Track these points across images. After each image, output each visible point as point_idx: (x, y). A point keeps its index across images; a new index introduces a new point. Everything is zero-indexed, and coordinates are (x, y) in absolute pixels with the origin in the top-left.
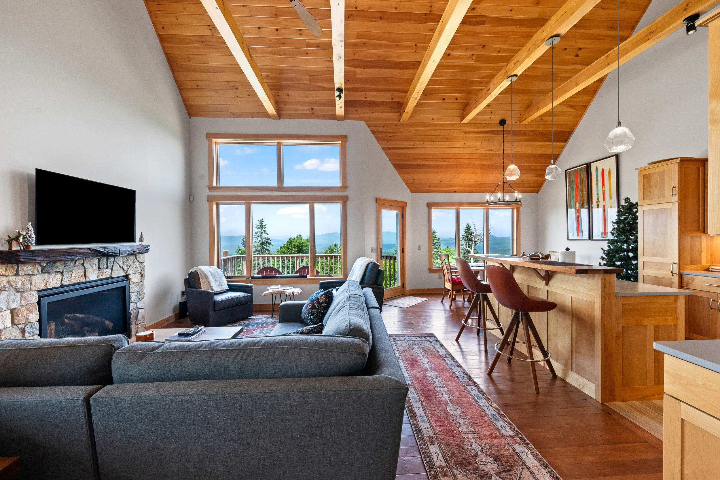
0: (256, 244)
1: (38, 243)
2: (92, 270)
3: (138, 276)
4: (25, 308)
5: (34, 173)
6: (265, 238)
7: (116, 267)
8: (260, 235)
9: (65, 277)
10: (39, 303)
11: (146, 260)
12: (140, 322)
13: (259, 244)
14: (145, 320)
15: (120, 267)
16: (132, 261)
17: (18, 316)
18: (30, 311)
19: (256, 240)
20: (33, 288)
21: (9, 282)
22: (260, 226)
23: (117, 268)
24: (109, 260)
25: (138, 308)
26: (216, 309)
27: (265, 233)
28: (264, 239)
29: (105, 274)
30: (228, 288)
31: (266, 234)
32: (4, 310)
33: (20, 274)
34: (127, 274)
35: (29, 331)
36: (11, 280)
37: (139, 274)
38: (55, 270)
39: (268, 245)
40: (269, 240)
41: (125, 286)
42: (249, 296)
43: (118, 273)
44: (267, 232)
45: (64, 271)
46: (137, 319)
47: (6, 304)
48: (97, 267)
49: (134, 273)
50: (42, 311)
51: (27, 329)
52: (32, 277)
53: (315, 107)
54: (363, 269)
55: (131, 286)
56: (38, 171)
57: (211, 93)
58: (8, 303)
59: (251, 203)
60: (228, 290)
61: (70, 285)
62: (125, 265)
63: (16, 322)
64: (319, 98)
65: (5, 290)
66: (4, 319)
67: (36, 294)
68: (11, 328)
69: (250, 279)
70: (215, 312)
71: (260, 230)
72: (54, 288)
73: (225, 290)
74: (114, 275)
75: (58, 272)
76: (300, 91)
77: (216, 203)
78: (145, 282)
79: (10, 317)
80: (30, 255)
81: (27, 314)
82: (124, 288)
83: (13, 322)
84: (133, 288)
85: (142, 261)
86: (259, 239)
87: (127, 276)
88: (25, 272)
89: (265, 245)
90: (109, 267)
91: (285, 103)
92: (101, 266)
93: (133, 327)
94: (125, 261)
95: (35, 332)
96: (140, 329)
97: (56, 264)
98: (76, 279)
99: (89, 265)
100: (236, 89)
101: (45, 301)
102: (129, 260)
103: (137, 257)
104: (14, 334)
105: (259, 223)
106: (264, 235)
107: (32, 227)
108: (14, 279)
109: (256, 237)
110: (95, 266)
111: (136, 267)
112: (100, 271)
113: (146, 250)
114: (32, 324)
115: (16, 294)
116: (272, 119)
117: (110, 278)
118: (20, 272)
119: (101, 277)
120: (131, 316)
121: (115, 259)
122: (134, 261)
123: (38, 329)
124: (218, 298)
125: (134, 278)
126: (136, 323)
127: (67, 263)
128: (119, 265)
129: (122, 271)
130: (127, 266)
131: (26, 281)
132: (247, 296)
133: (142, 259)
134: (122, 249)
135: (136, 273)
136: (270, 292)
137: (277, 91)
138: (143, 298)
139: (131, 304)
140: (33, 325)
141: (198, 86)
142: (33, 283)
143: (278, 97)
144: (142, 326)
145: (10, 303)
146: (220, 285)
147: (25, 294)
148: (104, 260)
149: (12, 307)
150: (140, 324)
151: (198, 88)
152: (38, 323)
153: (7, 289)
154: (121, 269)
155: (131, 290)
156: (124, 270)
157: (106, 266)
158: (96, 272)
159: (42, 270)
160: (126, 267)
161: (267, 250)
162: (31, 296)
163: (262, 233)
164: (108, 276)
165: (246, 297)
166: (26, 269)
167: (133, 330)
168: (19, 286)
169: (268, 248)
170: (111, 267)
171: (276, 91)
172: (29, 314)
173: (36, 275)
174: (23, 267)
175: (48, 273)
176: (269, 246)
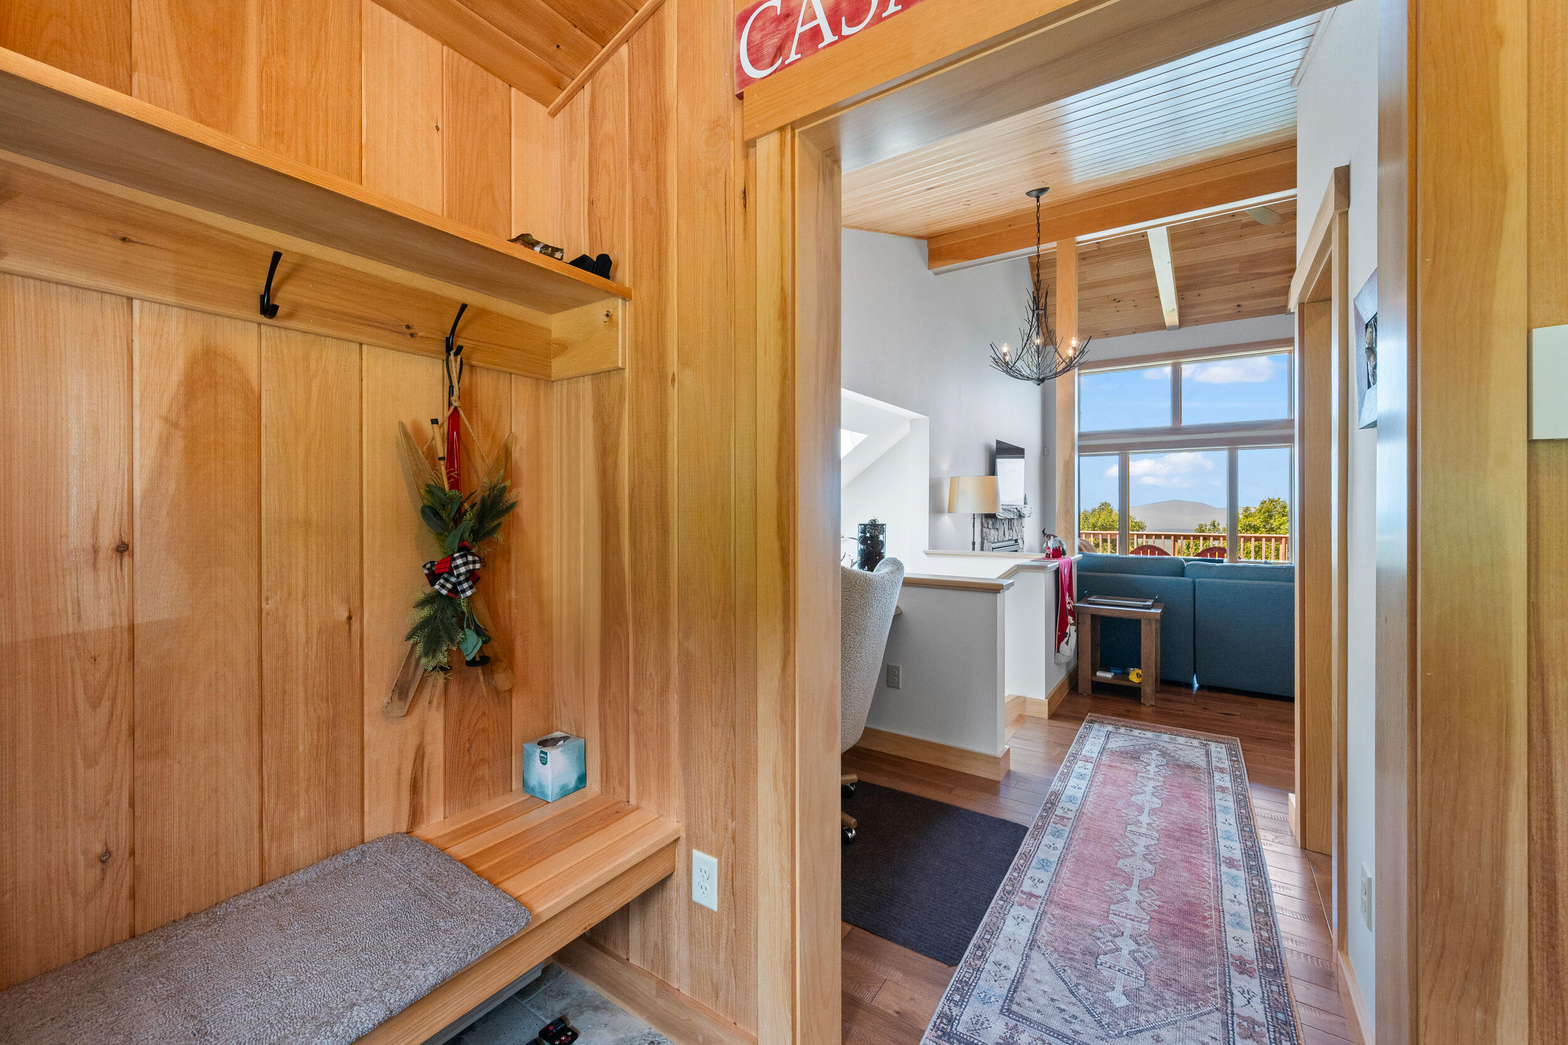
76: (1220, 286)
91: (1193, 306)
100: (1119, 302)
116: (1168, 331)
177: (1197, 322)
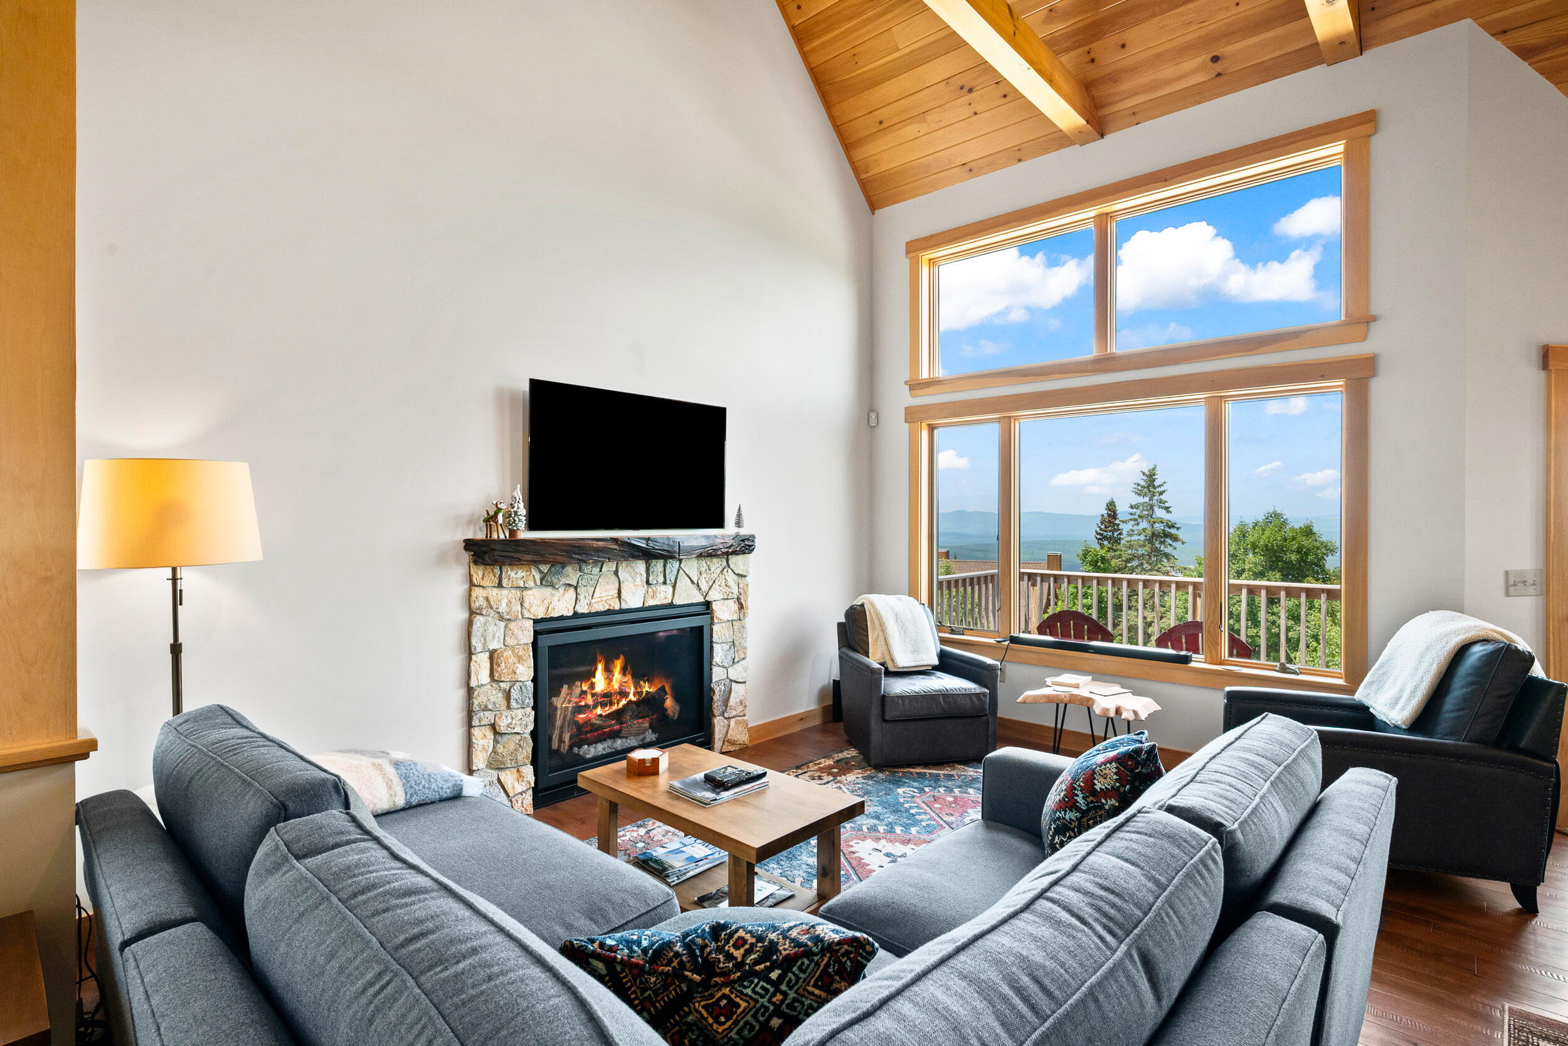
0: (1133, 538)
1: (532, 526)
2: (632, 585)
3: (734, 606)
4: (510, 652)
5: (526, 387)
6: (1162, 522)
7: (683, 582)
8: (1145, 512)
9: (581, 597)
10: (535, 644)
11: (750, 570)
12: (734, 713)
13: (1142, 537)
14: (747, 712)
15: (693, 582)
16: (719, 570)
17: (499, 666)
18: (520, 659)
19: (1135, 528)
20: (527, 615)
21: (487, 599)
22: (1148, 487)
23: (686, 585)
24: (668, 566)
25: (731, 680)
26: (887, 718)
27: (1160, 507)
28: (1156, 525)
29: (658, 595)
30: (936, 662)
31: (1165, 511)
32: (477, 651)
33: (504, 585)
34: (707, 599)
35: (517, 697)
36: (490, 595)
37: (735, 602)
38: (565, 580)
39: (1169, 541)
40: (1173, 527)
41: (703, 626)
42: (984, 694)
43: (687, 595)
44: (1167, 505)
45: (580, 584)
46: (726, 706)
47: (482, 639)
48: (645, 580)
49: (724, 599)
50: (540, 661)
51: (515, 694)
52: (525, 593)
53: (1226, 50)
54: (1435, 667)
55: (715, 628)
56: (534, 383)
57: (912, 130)
58: (485, 640)
59: (1016, 418)
60: (935, 668)
61: (590, 615)
62: (703, 580)
63: (496, 675)
64: (1240, 8)
65: (482, 614)
66: (478, 667)
67: (529, 625)
68: (489, 686)
69: (1007, 643)
70: (884, 724)
71: (1147, 499)
72: (562, 618)
73: (929, 665)
74: (678, 601)
75: (570, 585)
76: (1162, 13)
77: (929, 425)
78: (750, 621)
79: (488, 665)
80: (510, 550)
81: (514, 663)
82: (700, 629)
83: (492, 675)
84: (719, 633)
85: (740, 573)
86: (1144, 524)
87: (708, 604)
88: (513, 581)
89: (1161, 543)
90: (668, 582)
91: (1114, 78)
92: (651, 579)
93: (719, 721)
94: (703, 570)
95: (527, 701)
96: (733, 730)
97: (566, 569)
98: (602, 603)
99: (627, 574)
100: (970, 91)
101: (546, 641)
102: (713, 569)
103: (730, 562)
104: (492, 699)
105: (1145, 478)
106: (1159, 513)
107: (521, 497)
108: (495, 595)
109: (1135, 520)
110: (639, 578)
111: (726, 586)
112: (650, 590)
113: (745, 546)
114: (521, 684)
115: (498, 622)
116: (1077, 146)
117: (671, 606)
118: (505, 582)
119: (651, 602)
120: (715, 698)
121: (680, 564)
122: (723, 570)
123: (531, 696)
124: (899, 687)
125: (723, 611)
126: (726, 715)
127: (587, 569)
128: (690, 578)
129: (696, 592)
130: (707, 582)
131: (513, 600)
132: (977, 695)
133: (742, 567)
134: (685, 544)
135: (727, 599)
136: (1045, 696)
137: (1087, 48)
138: (744, 659)
139: (715, 670)
140: (523, 687)
141: (881, 122)
142: (526, 605)
143: (1091, 66)
144: (737, 723)
145: (487, 639)
146: (916, 651)
147: (512, 625)
148: (658, 565)
149: (491, 648)
150: (734, 717)
151: (882, 127)
152: (531, 684)
153: (484, 613)
154: (694, 587)
155: (715, 636)
156: (700, 589)
157: (661, 579)
158: (642, 589)
159: (542, 580)
160: (705, 584)
161: (1167, 556)
162: (522, 629)
163: (1152, 507)
164: (665, 602)
165: (974, 698)
166: (515, 576)
167: (717, 730)
168: (503, 608)
169: (1168, 550)
170: (673, 581)
171: (1081, 50)
172: (517, 665)
173: (531, 589)
174: (509, 573)
175: (552, 586)
176: (1174, 544)
177: (1136, 116)
